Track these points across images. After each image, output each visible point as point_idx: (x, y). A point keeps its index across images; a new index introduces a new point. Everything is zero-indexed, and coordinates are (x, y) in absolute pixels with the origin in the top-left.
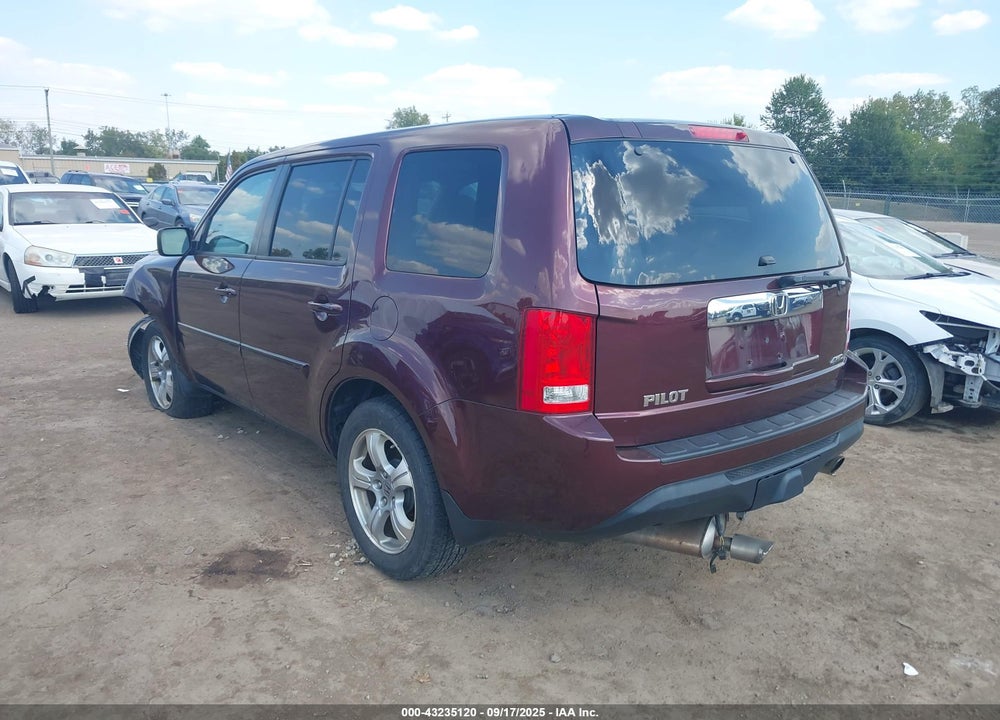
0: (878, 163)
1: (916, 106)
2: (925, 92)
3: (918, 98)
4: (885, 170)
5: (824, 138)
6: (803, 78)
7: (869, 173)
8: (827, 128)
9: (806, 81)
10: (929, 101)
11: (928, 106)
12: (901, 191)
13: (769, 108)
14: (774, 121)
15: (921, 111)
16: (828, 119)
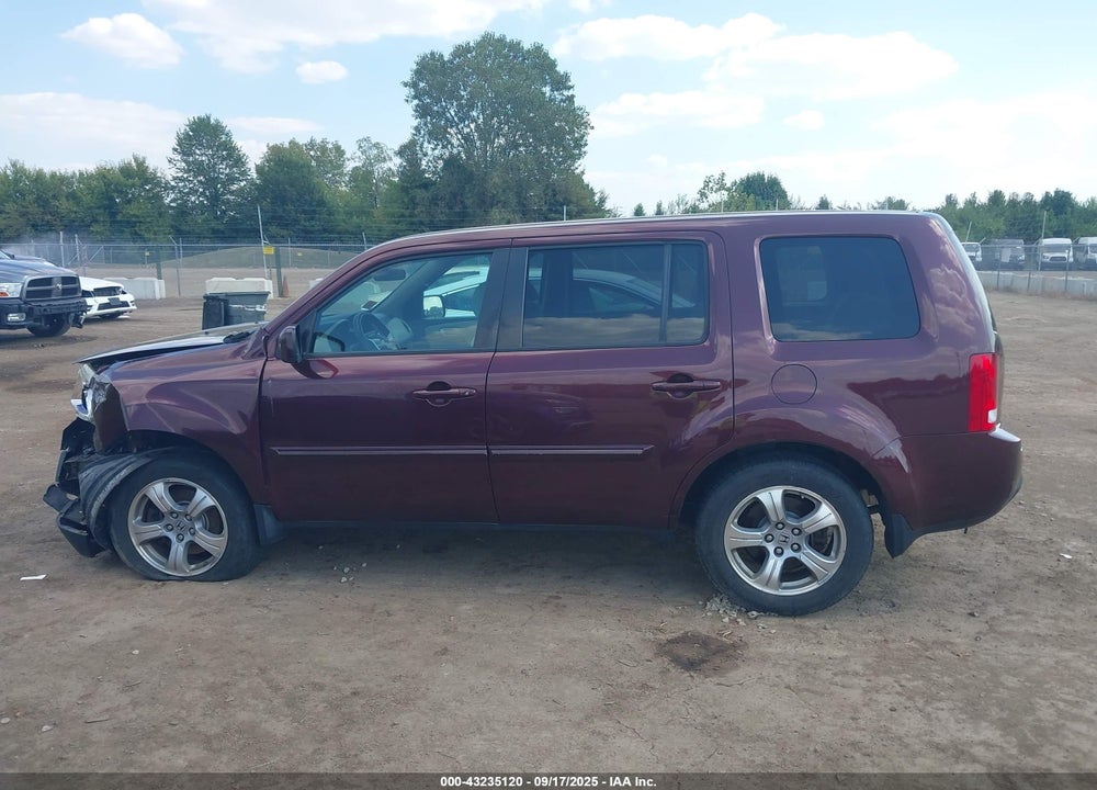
0: (304, 212)
1: (312, 153)
2: (319, 141)
3: (312, 145)
4: (312, 219)
5: (242, 184)
6: (208, 118)
7: (296, 221)
8: (244, 173)
9: (212, 121)
10: (323, 148)
11: (323, 153)
12: (332, 241)
13: (175, 150)
14: (183, 164)
15: (317, 159)
16: (243, 164)
